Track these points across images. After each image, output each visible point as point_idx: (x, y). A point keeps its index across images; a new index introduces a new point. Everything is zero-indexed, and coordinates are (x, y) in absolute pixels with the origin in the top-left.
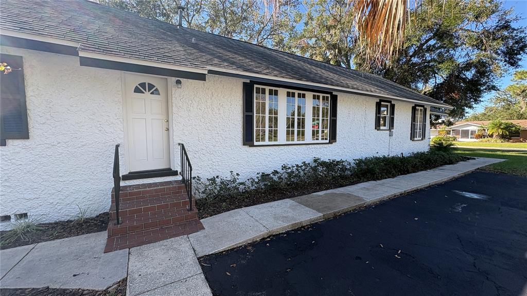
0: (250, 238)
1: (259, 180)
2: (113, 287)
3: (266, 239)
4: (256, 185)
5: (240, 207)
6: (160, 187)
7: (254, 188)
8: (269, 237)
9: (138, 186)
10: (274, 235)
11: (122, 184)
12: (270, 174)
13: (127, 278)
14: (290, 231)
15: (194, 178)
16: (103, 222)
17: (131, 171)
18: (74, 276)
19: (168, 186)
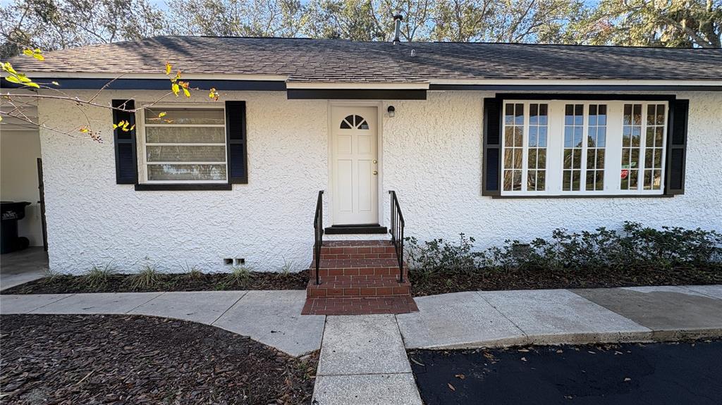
0: (489, 340)
1: (508, 251)
2: (306, 357)
3: (521, 349)
4: (501, 259)
5: (474, 289)
6: (364, 246)
7: (498, 264)
8: (526, 347)
9: (341, 243)
10: (536, 346)
11: (325, 238)
12: (529, 245)
13: (320, 350)
14: (571, 346)
15: (408, 239)
16: (304, 279)
17: (335, 224)
18: (272, 332)
19: (374, 246)
